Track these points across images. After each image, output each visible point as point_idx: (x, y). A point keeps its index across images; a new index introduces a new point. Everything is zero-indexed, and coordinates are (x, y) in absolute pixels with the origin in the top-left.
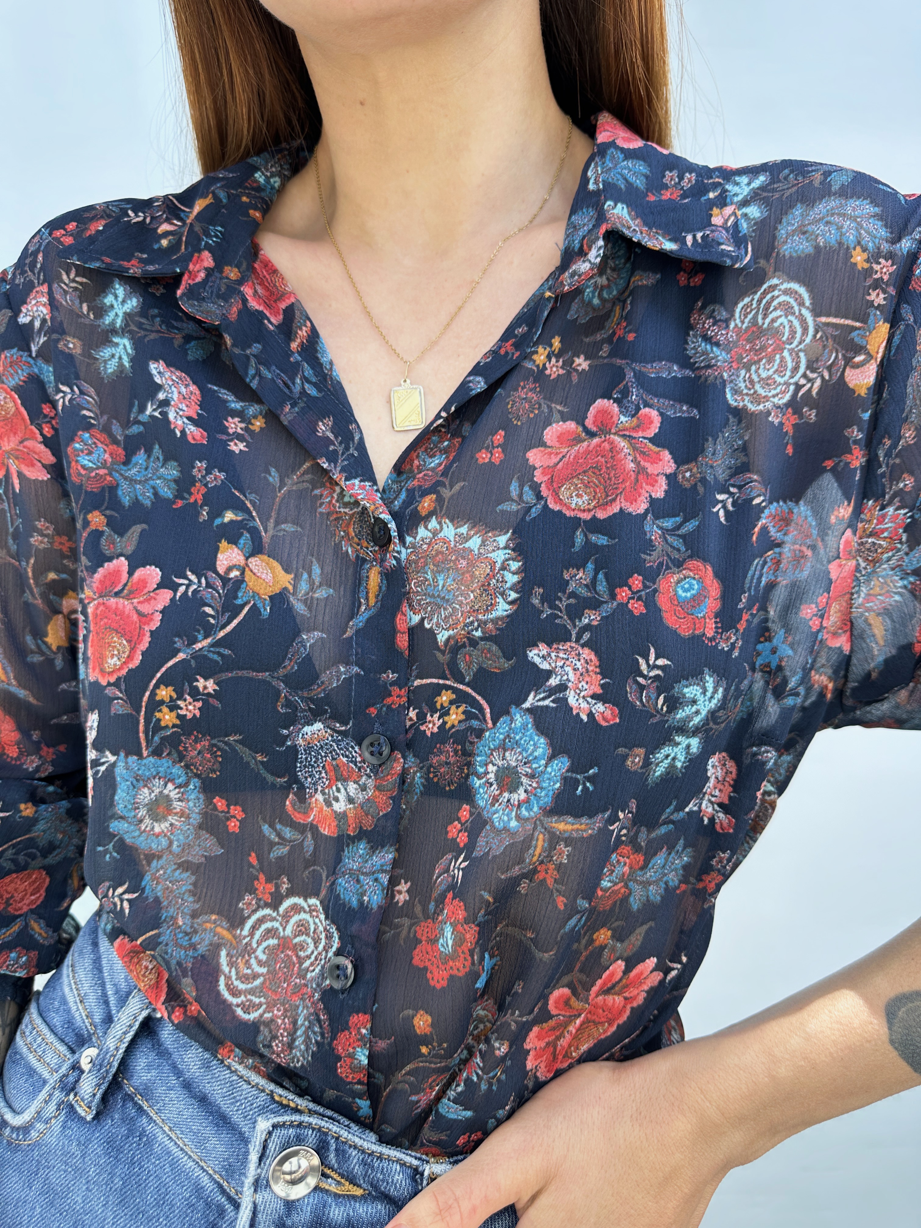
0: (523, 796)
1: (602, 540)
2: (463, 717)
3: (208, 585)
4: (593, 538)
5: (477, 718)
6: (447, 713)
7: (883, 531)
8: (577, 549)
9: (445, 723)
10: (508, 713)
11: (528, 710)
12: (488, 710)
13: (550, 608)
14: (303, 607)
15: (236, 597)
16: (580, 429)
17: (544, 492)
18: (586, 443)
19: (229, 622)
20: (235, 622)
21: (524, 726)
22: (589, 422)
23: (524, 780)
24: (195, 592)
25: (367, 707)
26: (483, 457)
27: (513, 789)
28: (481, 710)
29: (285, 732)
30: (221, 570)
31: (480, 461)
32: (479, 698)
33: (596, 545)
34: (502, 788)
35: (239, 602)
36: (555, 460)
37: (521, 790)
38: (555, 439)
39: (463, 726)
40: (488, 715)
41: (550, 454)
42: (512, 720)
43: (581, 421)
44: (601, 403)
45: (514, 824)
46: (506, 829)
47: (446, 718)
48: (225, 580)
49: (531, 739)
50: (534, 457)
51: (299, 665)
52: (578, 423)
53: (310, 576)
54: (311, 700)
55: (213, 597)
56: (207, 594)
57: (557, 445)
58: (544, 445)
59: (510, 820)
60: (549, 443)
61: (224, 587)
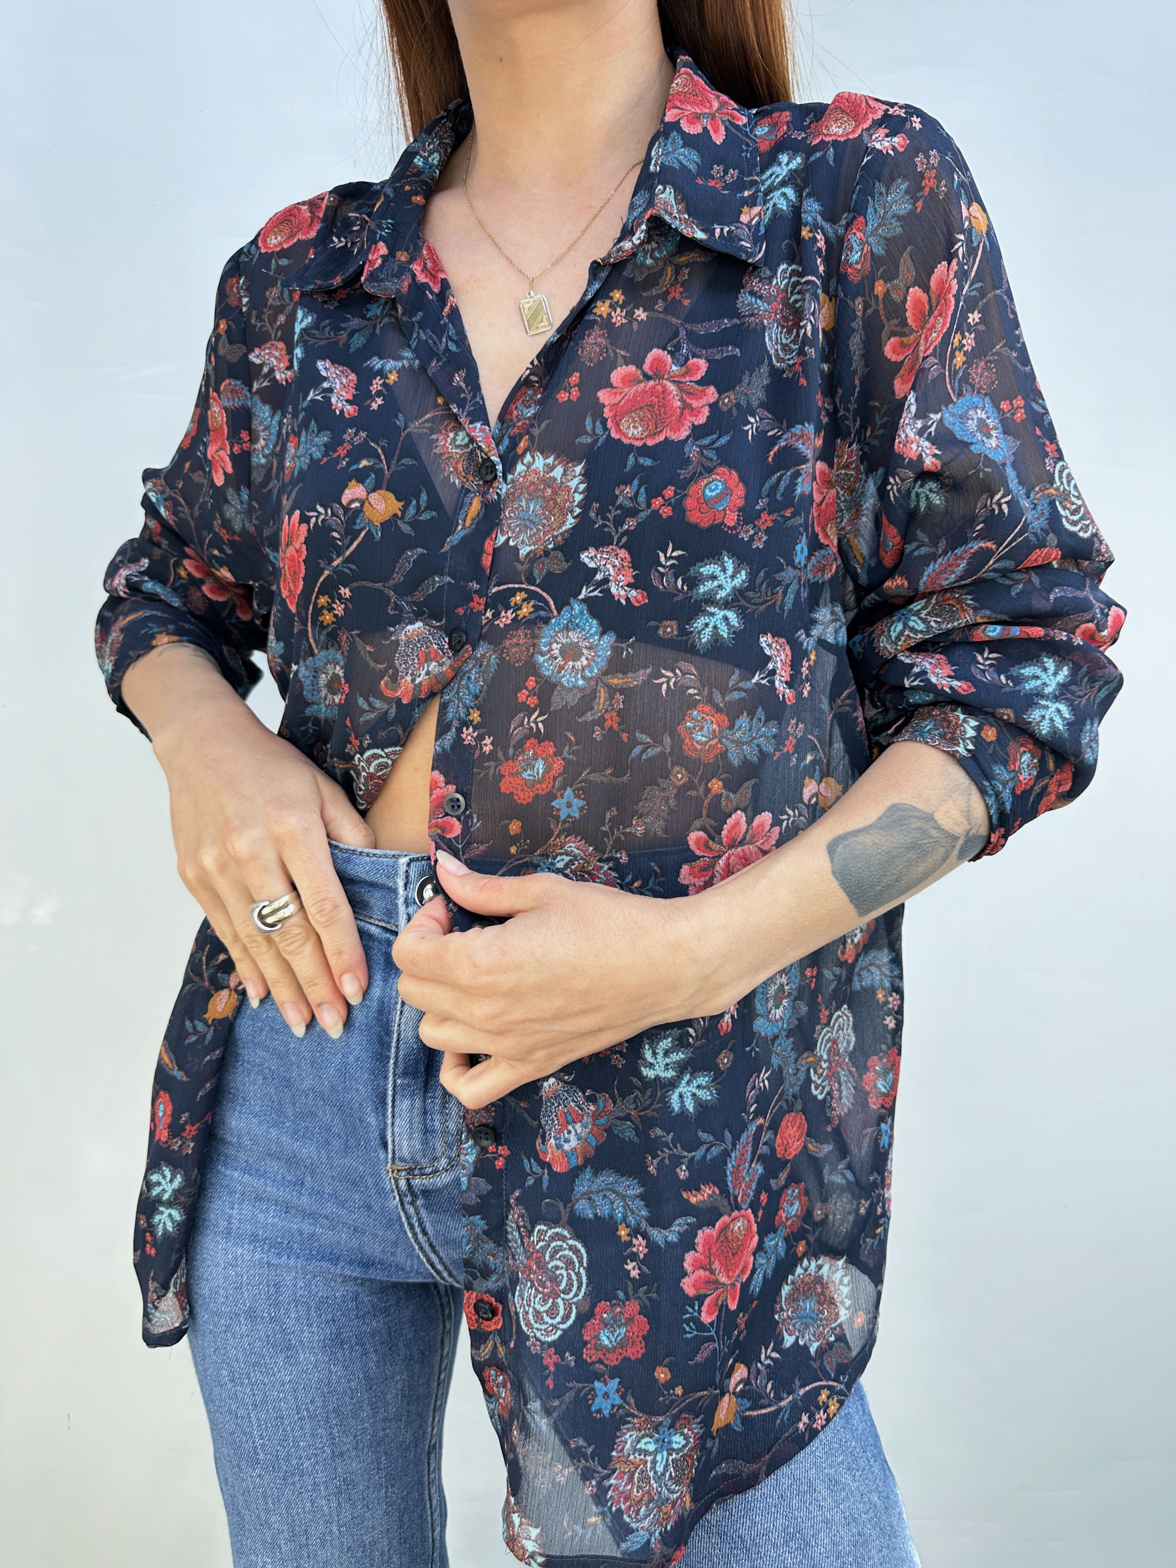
0: (585, 662)
1: (647, 462)
2: (532, 609)
3: (333, 514)
4: (641, 460)
5: (544, 610)
6: (520, 608)
7: (851, 463)
8: (628, 469)
9: (517, 616)
10: (569, 604)
11: (583, 600)
12: (552, 603)
13: (602, 519)
14: (409, 528)
15: (355, 524)
16: (639, 372)
17: (609, 424)
18: (643, 384)
19: (351, 544)
20: (355, 544)
21: (581, 613)
22: (646, 367)
23: (585, 651)
24: (323, 521)
25: (457, 607)
26: (563, 396)
27: (576, 658)
28: (546, 602)
29: (392, 629)
30: (344, 501)
31: (561, 400)
32: (544, 594)
33: (643, 466)
34: (566, 659)
35: (357, 527)
36: (619, 398)
37: (583, 659)
38: (620, 381)
39: (533, 616)
40: (553, 607)
41: (616, 393)
42: (572, 609)
43: (640, 366)
44: (656, 352)
45: (581, 682)
46: (575, 687)
47: (519, 612)
48: (346, 509)
49: (587, 621)
50: (603, 396)
51: (404, 576)
52: (637, 367)
53: (418, 502)
54: (414, 603)
55: (337, 523)
56: (333, 522)
57: (621, 385)
58: (611, 386)
59: (577, 680)
60: (615, 384)
61: (345, 515)
